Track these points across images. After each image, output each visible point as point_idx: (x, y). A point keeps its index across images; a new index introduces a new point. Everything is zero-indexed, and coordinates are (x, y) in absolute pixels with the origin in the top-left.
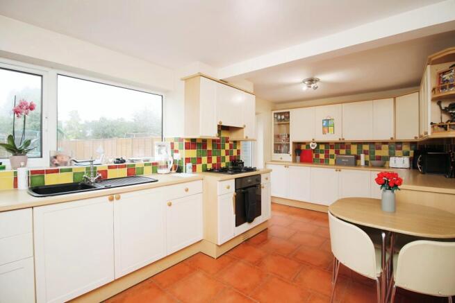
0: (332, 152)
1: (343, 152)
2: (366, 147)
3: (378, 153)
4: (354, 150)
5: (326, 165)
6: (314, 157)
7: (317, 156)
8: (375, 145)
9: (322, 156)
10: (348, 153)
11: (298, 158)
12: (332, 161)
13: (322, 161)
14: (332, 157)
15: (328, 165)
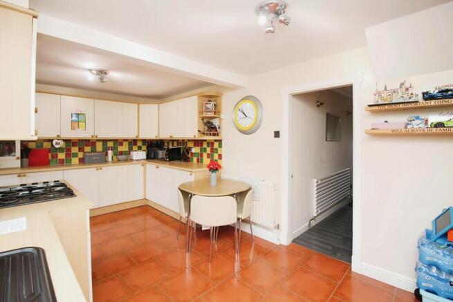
0: (75, 150)
1: (88, 149)
2: (110, 144)
3: (120, 149)
4: (99, 147)
5: (67, 166)
6: (50, 158)
7: (55, 156)
8: (118, 142)
9: (62, 156)
10: (94, 150)
11: (26, 161)
12: (75, 160)
13: (62, 162)
14: (76, 155)
15: (71, 165)
